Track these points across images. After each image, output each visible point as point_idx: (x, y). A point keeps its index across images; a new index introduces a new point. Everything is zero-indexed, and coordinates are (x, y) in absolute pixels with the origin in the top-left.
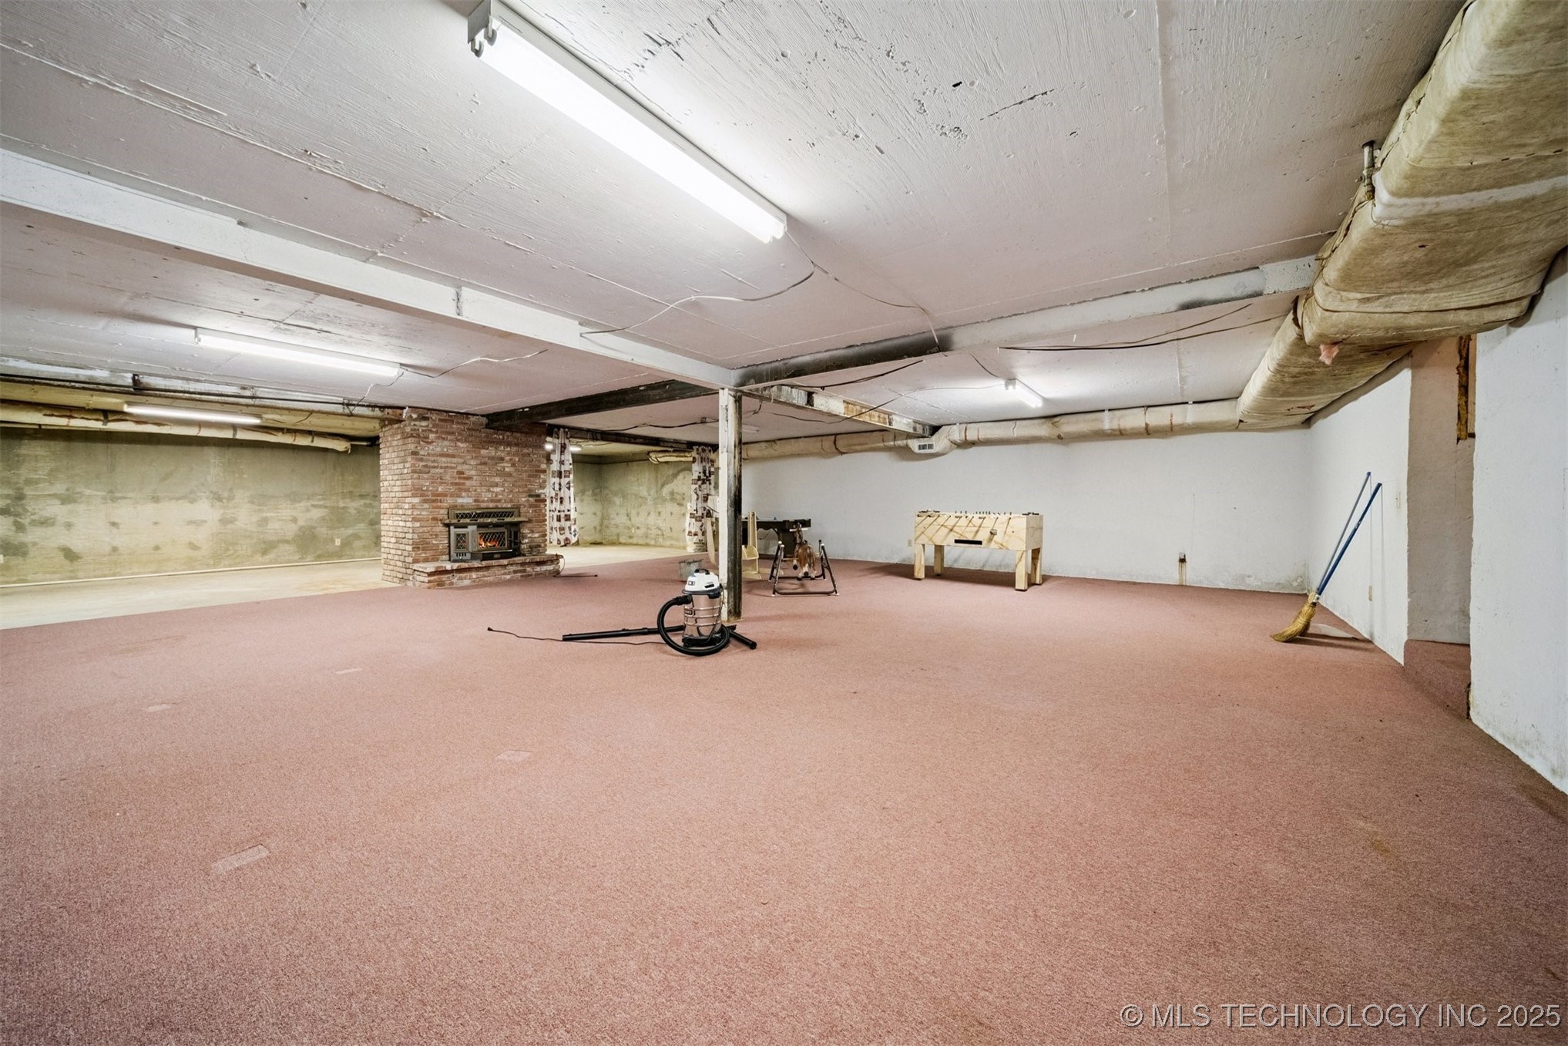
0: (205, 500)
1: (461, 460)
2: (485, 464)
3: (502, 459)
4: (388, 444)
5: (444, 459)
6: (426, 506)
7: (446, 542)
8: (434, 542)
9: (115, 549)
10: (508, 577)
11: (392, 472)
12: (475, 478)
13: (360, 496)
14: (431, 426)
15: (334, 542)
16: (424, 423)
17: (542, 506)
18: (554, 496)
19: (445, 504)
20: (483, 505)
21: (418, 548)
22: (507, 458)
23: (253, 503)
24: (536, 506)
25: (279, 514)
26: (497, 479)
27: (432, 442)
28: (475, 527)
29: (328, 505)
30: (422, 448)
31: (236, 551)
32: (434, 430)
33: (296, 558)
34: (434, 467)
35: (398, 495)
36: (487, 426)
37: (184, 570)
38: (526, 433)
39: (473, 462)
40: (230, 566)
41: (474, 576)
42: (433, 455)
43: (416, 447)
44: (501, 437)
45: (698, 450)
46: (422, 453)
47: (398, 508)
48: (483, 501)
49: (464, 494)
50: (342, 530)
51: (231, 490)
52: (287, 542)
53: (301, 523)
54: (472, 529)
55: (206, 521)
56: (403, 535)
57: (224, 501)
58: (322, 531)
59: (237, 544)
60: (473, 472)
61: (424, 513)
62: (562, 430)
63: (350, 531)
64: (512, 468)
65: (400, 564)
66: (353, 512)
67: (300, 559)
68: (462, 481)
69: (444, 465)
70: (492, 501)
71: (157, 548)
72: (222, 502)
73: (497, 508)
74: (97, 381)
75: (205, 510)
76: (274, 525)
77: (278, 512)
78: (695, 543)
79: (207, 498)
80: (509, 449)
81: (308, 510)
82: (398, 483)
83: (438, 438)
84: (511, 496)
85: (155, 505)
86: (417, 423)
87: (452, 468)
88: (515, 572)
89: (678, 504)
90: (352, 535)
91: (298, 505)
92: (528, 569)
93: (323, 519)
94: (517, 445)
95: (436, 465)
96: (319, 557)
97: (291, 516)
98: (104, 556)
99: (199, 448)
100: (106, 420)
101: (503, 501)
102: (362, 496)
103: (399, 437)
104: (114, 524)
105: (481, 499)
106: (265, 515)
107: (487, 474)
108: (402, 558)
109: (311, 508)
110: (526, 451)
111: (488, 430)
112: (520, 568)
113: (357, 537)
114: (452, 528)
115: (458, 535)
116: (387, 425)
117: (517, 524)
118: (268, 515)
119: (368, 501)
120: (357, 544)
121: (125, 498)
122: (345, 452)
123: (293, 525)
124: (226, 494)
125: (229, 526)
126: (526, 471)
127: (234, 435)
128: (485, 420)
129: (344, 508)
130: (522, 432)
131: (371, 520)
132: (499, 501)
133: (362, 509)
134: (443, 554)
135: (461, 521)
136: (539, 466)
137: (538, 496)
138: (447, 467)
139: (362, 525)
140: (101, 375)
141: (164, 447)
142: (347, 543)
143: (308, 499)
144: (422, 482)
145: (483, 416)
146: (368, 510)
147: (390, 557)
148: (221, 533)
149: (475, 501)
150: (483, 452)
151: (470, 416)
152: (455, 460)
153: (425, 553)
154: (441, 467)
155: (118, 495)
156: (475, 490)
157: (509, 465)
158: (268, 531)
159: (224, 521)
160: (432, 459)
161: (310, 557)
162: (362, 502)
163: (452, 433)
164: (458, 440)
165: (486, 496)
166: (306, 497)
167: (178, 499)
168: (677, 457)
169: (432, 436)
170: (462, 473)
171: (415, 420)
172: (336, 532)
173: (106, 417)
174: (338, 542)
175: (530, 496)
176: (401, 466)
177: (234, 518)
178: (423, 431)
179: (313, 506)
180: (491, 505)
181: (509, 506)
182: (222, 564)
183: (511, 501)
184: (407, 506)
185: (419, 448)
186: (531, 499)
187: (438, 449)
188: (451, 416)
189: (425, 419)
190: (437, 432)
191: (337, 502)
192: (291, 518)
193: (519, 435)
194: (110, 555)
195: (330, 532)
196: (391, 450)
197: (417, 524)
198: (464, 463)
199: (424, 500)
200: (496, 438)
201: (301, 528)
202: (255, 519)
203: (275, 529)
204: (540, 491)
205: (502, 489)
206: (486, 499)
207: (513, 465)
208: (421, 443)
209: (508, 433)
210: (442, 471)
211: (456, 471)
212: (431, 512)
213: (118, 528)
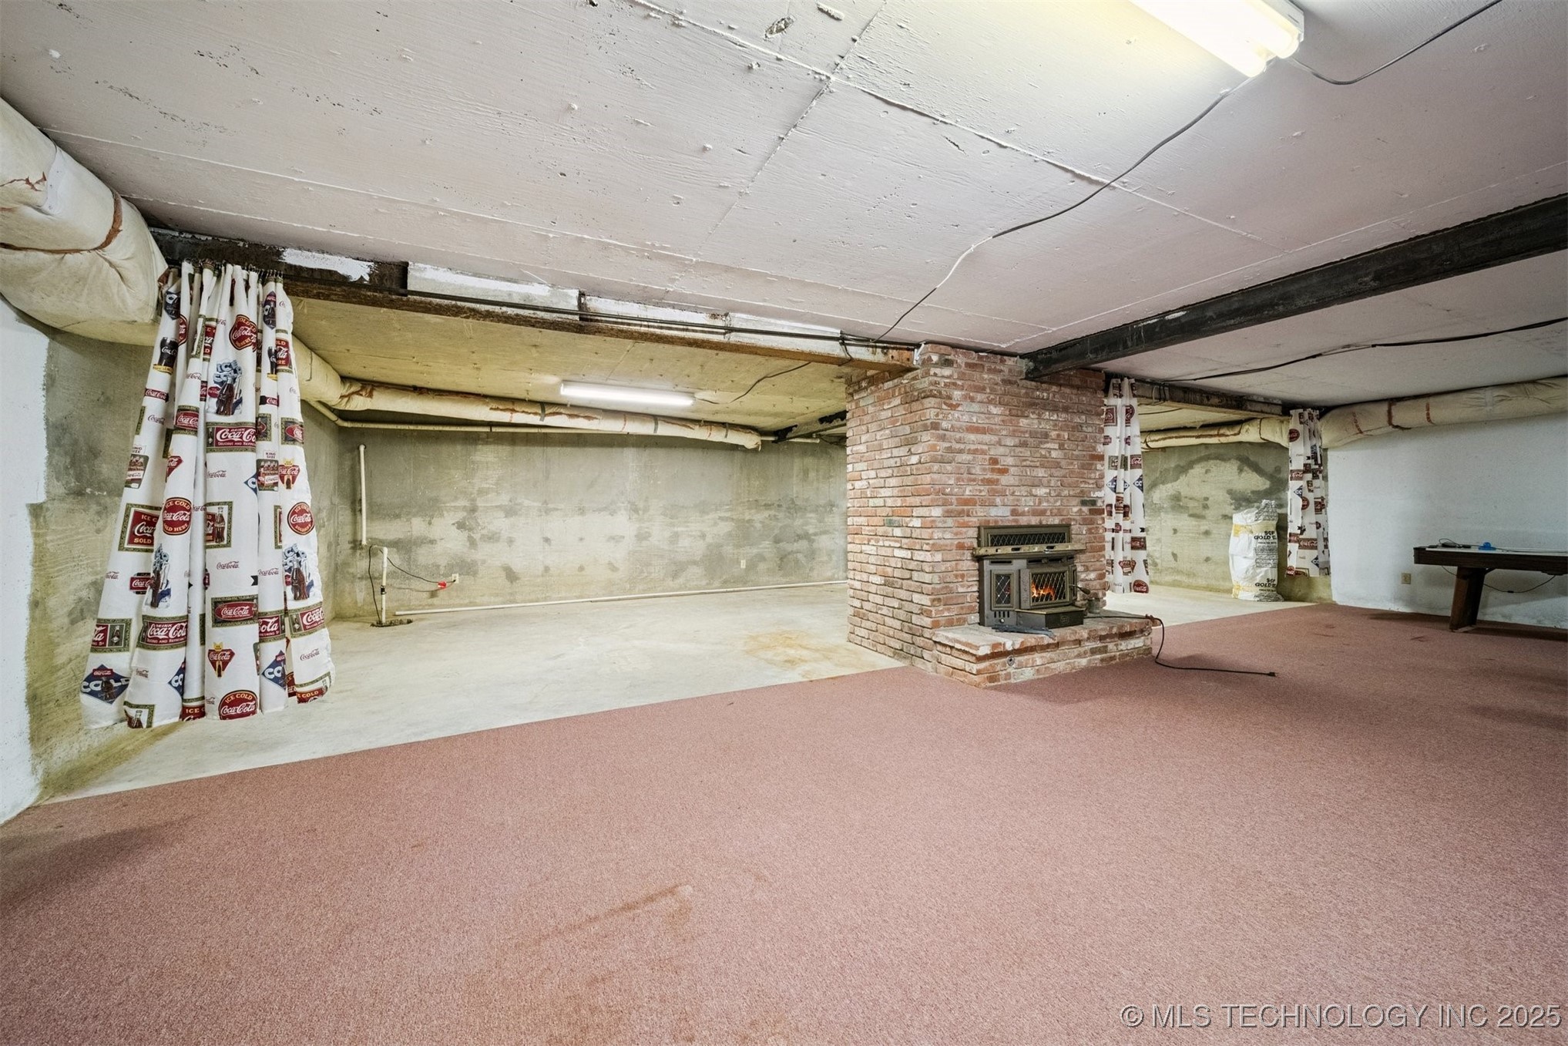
0: (623, 512)
1: (995, 438)
2: (1024, 444)
3: (1046, 435)
4: (867, 419)
5: (972, 437)
6: (950, 522)
7: (976, 588)
8: (960, 590)
9: (547, 569)
10: (1084, 662)
11: (876, 465)
12: (1012, 470)
13: (765, 505)
14: (956, 376)
15: (739, 563)
16: (947, 372)
17: (1100, 522)
18: (1114, 502)
19: (975, 519)
20: (1024, 521)
21: (939, 600)
22: (1053, 434)
23: (665, 515)
24: (1092, 522)
25: (689, 529)
26: (1041, 473)
27: (958, 405)
28: (1024, 562)
29: (734, 517)
30: (945, 418)
31: (650, 573)
32: (959, 383)
33: (704, 583)
34: (961, 451)
35: (890, 502)
36: (1031, 376)
37: (604, 595)
38: (1078, 388)
39: (1010, 442)
40: (644, 591)
41: (1039, 662)
42: (959, 430)
43: (937, 415)
44: (1045, 394)
45: (1301, 415)
46: (944, 425)
47: (891, 524)
48: (1023, 514)
49: (998, 500)
50: (747, 549)
51: (646, 500)
52: (695, 563)
53: (709, 539)
54: (1019, 564)
55: (624, 537)
56: (907, 575)
57: (640, 512)
58: (729, 550)
59: (650, 564)
60: (1010, 461)
61: (948, 536)
62: (1126, 379)
63: (755, 551)
64: (1060, 452)
65: (897, 624)
66: (758, 525)
67: (707, 584)
68: (995, 476)
69: (973, 447)
70: (1035, 513)
71: (581, 569)
72: (638, 514)
73: (1041, 526)
74: (535, 303)
75: (623, 524)
76: (684, 542)
77: (688, 526)
78: (1258, 585)
79: (626, 510)
80: (1055, 417)
81: (715, 524)
82: (893, 482)
83: (965, 397)
84: (1058, 504)
85: (580, 517)
86: (938, 371)
87: (983, 452)
88: (1093, 651)
89: (1191, 516)
90: (756, 556)
91: (706, 517)
92: (1111, 646)
93: (729, 534)
94: (1066, 410)
95: (962, 446)
96: (725, 582)
97: (700, 531)
98: (538, 576)
99: (619, 450)
100: (544, 415)
101: (1048, 513)
102: (767, 506)
103: (897, 401)
104: (547, 540)
105: (1020, 509)
106: (676, 529)
107: (1028, 463)
108: (902, 615)
109: (719, 521)
110: (1077, 420)
111: (1029, 382)
112: (1099, 644)
113: (762, 558)
114: (986, 563)
115: (998, 576)
116: (866, 388)
117: (1070, 557)
118: (679, 529)
119: (772, 512)
120: (762, 566)
121: (557, 509)
122: (755, 451)
123: (702, 541)
124: (641, 505)
125: (644, 543)
126: (1077, 458)
127: (655, 430)
128: (1024, 365)
129: (749, 521)
130: (1072, 386)
131: (775, 537)
132: (1043, 513)
133: (767, 522)
134: (971, 611)
135: (999, 552)
136: (1094, 449)
137: (1093, 502)
138: (977, 450)
139: (766, 543)
140: (539, 292)
141: (590, 449)
142: (752, 566)
143: (717, 510)
144: (944, 478)
145: (1022, 356)
146: (774, 523)
147: (867, 606)
148: (636, 552)
149: (1014, 513)
150: (1023, 422)
151: (1005, 357)
152: (987, 438)
153: (948, 610)
154: (970, 452)
155: (551, 506)
156: (1013, 494)
157: (1057, 446)
158: (678, 550)
159: (641, 537)
160: (958, 435)
161: (717, 583)
162: (766, 514)
163: (982, 390)
164: (990, 402)
165: (1027, 504)
166: (713, 507)
167: (600, 510)
168: (1198, 437)
169: (957, 394)
170: (994, 461)
171: (936, 365)
172: (741, 551)
173: (543, 410)
174: (743, 564)
175: (1084, 503)
176: (903, 451)
177: (649, 533)
178: (945, 385)
179: (721, 518)
180: (1034, 521)
181: (1057, 521)
182: (637, 590)
183: (1059, 513)
184: (917, 523)
185: (941, 417)
186: (1085, 509)
187: (966, 418)
188: (980, 358)
189: (948, 363)
190: (962, 388)
191: (743, 514)
192: (699, 534)
193: (1068, 391)
194: (542, 576)
195: (735, 551)
196: (873, 427)
197: (938, 557)
198: (999, 443)
199: (947, 511)
200: (1038, 398)
201: (709, 545)
202: (667, 534)
203: (685, 547)
204: (1098, 494)
205: (1048, 491)
206: (1026, 509)
207: (1061, 447)
208: (944, 407)
209: (1054, 388)
210: (970, 457)
211: (987, 457)
212: (956, 534)
213: (550, 545)
